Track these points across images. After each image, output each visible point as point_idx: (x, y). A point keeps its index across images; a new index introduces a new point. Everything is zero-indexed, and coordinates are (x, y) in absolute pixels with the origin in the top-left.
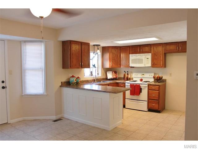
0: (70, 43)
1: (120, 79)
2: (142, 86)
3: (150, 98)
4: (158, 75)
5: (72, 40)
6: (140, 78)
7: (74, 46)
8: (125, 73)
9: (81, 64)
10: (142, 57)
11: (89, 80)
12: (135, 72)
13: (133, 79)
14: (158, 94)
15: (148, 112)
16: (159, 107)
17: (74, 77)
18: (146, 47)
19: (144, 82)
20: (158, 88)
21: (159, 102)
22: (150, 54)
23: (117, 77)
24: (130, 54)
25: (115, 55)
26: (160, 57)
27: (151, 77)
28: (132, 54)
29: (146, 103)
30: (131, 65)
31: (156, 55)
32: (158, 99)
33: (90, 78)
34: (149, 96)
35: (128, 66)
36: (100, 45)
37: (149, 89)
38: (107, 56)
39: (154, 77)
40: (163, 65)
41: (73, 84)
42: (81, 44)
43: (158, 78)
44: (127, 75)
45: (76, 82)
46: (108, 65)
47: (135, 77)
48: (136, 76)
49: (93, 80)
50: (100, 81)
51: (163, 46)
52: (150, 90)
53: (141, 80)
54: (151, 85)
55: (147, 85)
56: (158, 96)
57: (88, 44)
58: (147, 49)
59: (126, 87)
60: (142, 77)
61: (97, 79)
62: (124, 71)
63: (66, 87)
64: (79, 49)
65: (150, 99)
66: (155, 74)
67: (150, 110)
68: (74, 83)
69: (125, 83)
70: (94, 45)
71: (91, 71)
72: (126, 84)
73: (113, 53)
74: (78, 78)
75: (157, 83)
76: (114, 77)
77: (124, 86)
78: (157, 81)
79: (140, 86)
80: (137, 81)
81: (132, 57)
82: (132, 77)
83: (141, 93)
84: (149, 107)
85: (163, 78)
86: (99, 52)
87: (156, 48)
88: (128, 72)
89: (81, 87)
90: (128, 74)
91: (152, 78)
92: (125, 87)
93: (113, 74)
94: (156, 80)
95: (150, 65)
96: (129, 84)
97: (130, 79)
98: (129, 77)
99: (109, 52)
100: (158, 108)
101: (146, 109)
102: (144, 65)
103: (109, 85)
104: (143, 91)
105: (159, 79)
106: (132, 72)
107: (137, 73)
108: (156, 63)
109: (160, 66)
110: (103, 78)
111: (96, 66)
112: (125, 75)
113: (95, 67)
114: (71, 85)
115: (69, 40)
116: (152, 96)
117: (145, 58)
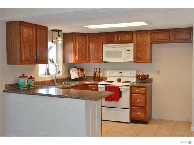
0: (20, 25)
1: (88, 78)
2: (122, 89)
3: (133, 104)
4: (142, 74)
5: (22, 20)
6: (118, 78)
7: (26, 30)
8: (96, 70)
9: (37, 57)
10: (121, 49)
11: (46, 81)
12: (109, 70)
13: (106, 78)
14: (144, 99)
15: (131, 124)
16: (145, 116)
17: (26, 77)
18: (127, 35)
19: (124, 82)
20: (144, 90)
21: (145, 109)
22: (132, 45)
23: (84, 77)
24: (103, 44)
25: (82, 45)
26: (146, 48)
27: (132, 75)
28: (106, 44)
29: (128, 111)
30: (105, 59)
31: (140, 46)
32: (144, 105)
33: (47, 78)
34: (132, 101)
35: (101, 61)
36: (61, 31)
37: (131, 93)
38: (71, 46)
39: (137, 76)
40: (149, 60)
41: (24, 88)
42: (36, 28)
43: (142, 77)
44: (98, 74)
45: (28, 84)
46: (71, 59)
47: (109, 76)
48: (111, 75)
49: (51, 80)
50: (61, 82)
51: (149, 34)
52: (133, 93)
53: (119, 80)
54: (134, 86)
55: (129, 87)
56: (144, 102)
57: (45, 29)
58: (127, 37)
59: (99, 90)
60: (119, 75)
61: (57, 80)
62: (95, 68)
63: (13, 93)
64: (33, 35)
65: (133, 106)
66: (137, 71)
67: (133, 120)
68: (25, 86)
69: (97, 85)
70: (53, 30)
71: (48, 67)
72: (99, 86)
73: (79, 42)
74: (31, 78)
75: (141, 83)
76: (80, 76)
77: (96, 88)
78: (141, 81)
79: (120, 89)
80: (113, 81)
81: (107, 48)
82: (105, 76)
83: (120, 98)
84: (132, 117)
85: (149, 77)
86: (60, 40)
87: (140, 36)
88: (99, 69)
89: (35, 92)
90: (99, 72)
91: (134, 77)
92: (97, 90)
93: (78, 72)
94: (140, 79)
95: (132, 59)
96: (104, 86)
97: (102, 78)
98: (101, 76)
99: (73, 41)
100: (145, 118)
101: (128, 120)
102: (124, 60)
103: (74, 87)
104: (123, 95)
105: (143, 79)
106: (105, 70)
107: (113, 71)
108: (140, 57)
109: (146, 61)
110: (64, 77)
111: (55, 60)
112: (95, 74)
113: (53, 62)
114: (20, 90)
115: (17, 21)
116: (136, 102)
117: (125, 50)
